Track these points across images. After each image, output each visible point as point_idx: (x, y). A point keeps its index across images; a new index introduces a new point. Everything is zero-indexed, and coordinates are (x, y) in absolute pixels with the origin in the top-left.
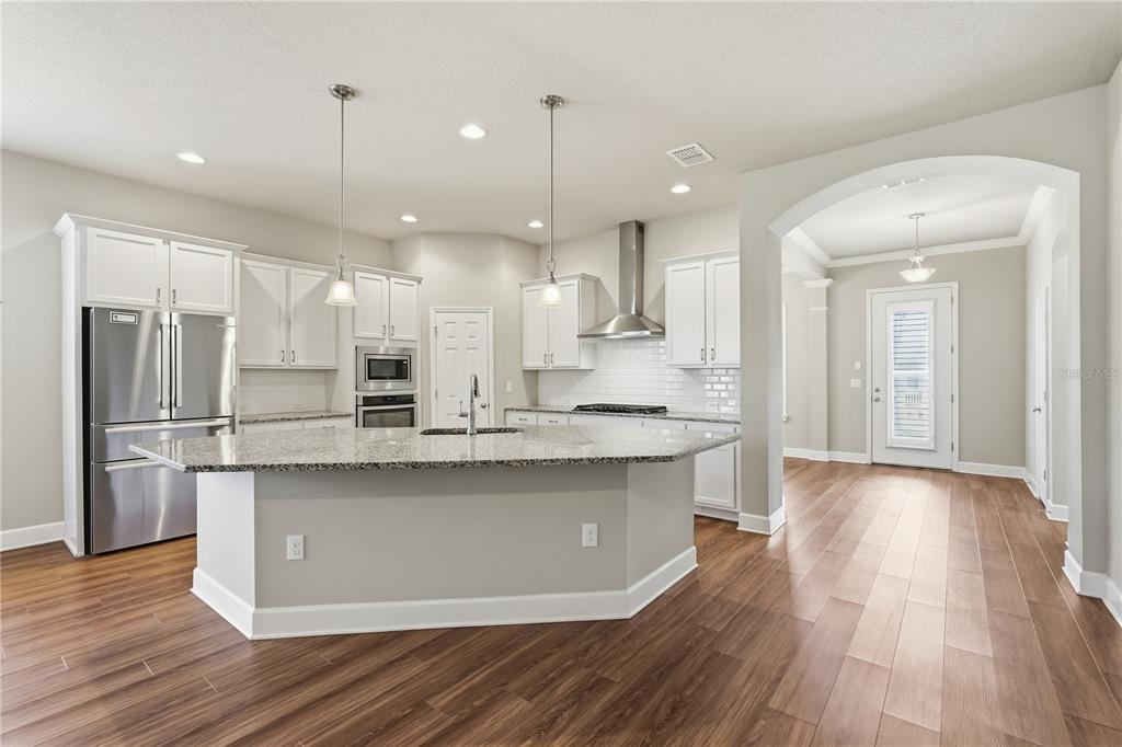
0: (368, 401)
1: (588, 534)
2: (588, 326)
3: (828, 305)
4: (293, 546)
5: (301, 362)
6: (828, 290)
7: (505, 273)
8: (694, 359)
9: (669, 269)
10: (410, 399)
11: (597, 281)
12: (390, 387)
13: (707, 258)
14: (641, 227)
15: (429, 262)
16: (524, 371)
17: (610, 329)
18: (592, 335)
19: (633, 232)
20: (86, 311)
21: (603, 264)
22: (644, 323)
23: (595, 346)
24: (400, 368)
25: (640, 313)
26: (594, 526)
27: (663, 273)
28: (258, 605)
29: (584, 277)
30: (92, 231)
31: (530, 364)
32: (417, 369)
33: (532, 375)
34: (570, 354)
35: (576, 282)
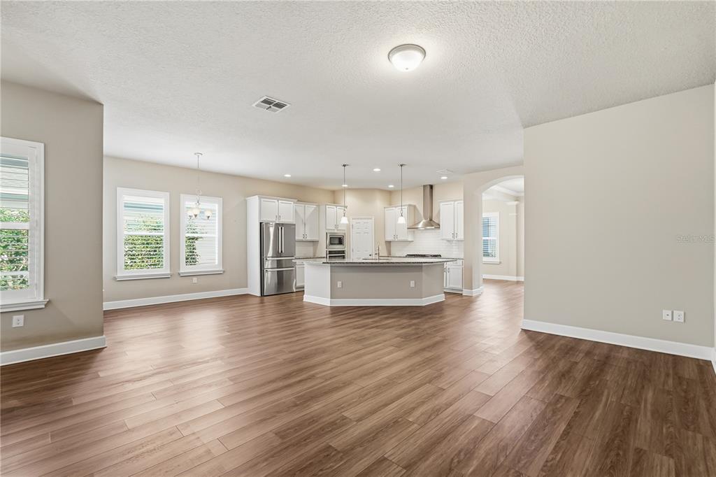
0: (330, 252)
1: (412, 284)
2: (411, 225)
3: (517, 213)
4: (339, 284)
5: (309, 238)
6: (517, 206)
7: (379, 203)
8: (450, 237)
9: (441, 204)
10: (343, 252)
11: (415, 207)
12: (337, 248)
13: (455, 201)
14: (431, 187)
15: (350, 200)
16: (386, 242)
17: (420, 225)
18: (413, 228)
19: (429, 188)
20: (261, 223)
21: (417, 200)
22: (432, 223)
23: (414, 232)
24: (340, 241)
25: (431, 220)
26: (413, 282)
27: (439, 206)
28: (331, 298)
29: (410, 205)
30: (262, 199)
31: (389, 239)
32: (346, 241)
33: (389, 243)
34: (405, 235)
35: (406, 207)
